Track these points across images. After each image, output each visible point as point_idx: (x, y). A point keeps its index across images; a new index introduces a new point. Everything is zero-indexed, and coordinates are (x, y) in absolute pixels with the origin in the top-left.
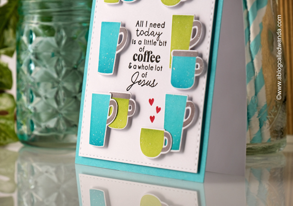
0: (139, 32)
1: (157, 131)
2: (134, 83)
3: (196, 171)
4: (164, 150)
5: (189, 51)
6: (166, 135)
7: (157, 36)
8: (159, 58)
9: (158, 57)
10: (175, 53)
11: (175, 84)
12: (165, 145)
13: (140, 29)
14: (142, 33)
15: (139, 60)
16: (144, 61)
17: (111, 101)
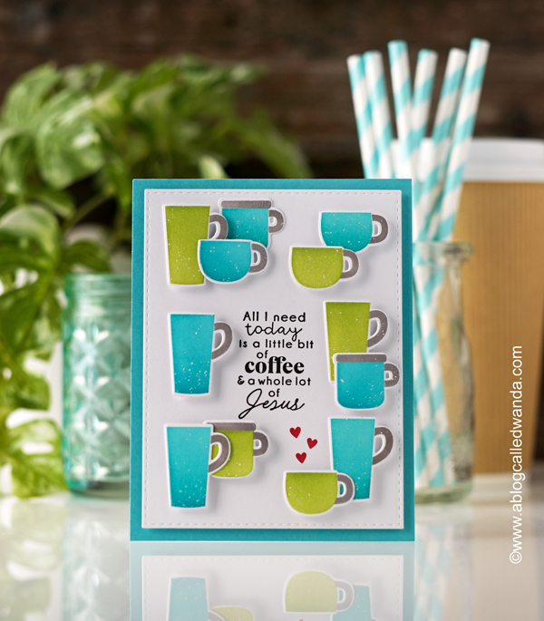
0: (251, 330)
1: (322, 474)
2: (253, 406)
3: (401, 526)
4: (339, 501)
5: (368, 353)
6: (341, 478)
7: (290, 334)
8: (302, 366)
9: (299, 365)
10: (340, 358)
11: (344, 401)
12: (341, 493)
13: (254, 324)
14: (258, 330)
15: (258, 371)
16: (271, 371)
17: (213, 437)
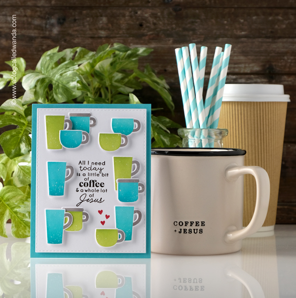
0: (82, 169)
1: (111, 230)
2: (83, 201)
3: (145, 252)
4: (118, 241)
5: (131, 179)
6: (119, 232)
7: (99, 171)
8: (103, 184)
10: (119, 181)
11: (121, 199)
12: (119, 238)
13: (83, 166)
14: (85, 169)
15: (85, 186)
16: (90, 186)
17: (65, 214)
